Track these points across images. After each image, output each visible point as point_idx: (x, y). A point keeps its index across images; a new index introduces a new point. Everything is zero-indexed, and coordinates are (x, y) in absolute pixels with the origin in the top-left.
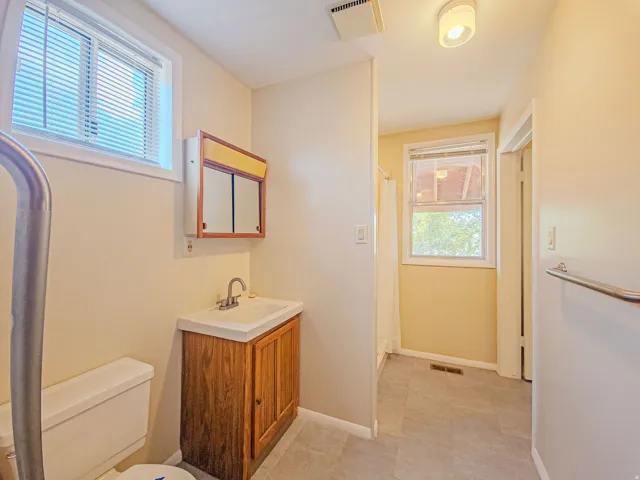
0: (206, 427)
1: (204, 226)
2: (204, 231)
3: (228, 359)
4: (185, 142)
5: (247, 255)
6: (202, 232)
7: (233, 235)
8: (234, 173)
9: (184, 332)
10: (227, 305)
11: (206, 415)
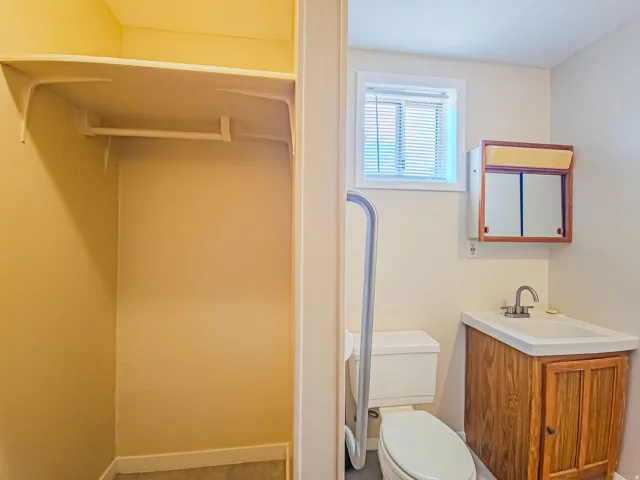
0: (488, 425)
1: (486, 230)
2: (486, 235)
3: (511, 367)
4: (468, 154)
5: (545, 263)
6: (483, 235)
7: (521, 239)
8: (521, 171)
9: (467, 327)
10: (515, 313)
11: (488, 413)
